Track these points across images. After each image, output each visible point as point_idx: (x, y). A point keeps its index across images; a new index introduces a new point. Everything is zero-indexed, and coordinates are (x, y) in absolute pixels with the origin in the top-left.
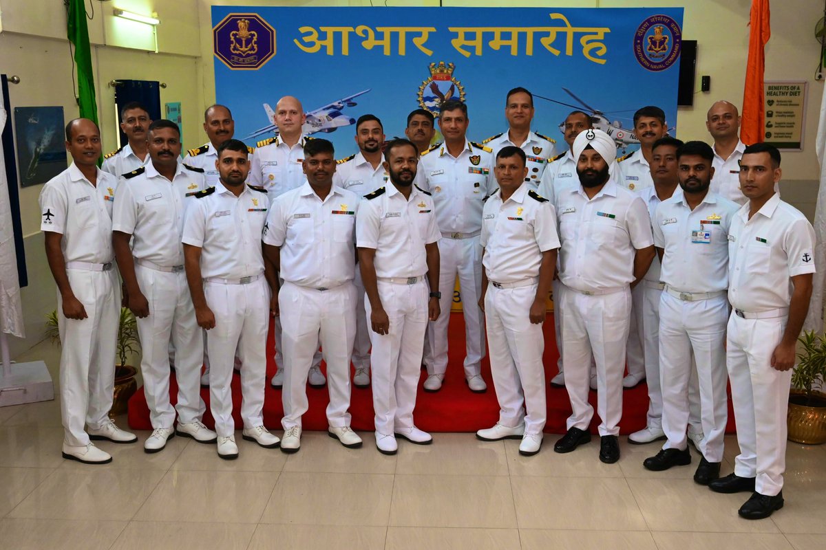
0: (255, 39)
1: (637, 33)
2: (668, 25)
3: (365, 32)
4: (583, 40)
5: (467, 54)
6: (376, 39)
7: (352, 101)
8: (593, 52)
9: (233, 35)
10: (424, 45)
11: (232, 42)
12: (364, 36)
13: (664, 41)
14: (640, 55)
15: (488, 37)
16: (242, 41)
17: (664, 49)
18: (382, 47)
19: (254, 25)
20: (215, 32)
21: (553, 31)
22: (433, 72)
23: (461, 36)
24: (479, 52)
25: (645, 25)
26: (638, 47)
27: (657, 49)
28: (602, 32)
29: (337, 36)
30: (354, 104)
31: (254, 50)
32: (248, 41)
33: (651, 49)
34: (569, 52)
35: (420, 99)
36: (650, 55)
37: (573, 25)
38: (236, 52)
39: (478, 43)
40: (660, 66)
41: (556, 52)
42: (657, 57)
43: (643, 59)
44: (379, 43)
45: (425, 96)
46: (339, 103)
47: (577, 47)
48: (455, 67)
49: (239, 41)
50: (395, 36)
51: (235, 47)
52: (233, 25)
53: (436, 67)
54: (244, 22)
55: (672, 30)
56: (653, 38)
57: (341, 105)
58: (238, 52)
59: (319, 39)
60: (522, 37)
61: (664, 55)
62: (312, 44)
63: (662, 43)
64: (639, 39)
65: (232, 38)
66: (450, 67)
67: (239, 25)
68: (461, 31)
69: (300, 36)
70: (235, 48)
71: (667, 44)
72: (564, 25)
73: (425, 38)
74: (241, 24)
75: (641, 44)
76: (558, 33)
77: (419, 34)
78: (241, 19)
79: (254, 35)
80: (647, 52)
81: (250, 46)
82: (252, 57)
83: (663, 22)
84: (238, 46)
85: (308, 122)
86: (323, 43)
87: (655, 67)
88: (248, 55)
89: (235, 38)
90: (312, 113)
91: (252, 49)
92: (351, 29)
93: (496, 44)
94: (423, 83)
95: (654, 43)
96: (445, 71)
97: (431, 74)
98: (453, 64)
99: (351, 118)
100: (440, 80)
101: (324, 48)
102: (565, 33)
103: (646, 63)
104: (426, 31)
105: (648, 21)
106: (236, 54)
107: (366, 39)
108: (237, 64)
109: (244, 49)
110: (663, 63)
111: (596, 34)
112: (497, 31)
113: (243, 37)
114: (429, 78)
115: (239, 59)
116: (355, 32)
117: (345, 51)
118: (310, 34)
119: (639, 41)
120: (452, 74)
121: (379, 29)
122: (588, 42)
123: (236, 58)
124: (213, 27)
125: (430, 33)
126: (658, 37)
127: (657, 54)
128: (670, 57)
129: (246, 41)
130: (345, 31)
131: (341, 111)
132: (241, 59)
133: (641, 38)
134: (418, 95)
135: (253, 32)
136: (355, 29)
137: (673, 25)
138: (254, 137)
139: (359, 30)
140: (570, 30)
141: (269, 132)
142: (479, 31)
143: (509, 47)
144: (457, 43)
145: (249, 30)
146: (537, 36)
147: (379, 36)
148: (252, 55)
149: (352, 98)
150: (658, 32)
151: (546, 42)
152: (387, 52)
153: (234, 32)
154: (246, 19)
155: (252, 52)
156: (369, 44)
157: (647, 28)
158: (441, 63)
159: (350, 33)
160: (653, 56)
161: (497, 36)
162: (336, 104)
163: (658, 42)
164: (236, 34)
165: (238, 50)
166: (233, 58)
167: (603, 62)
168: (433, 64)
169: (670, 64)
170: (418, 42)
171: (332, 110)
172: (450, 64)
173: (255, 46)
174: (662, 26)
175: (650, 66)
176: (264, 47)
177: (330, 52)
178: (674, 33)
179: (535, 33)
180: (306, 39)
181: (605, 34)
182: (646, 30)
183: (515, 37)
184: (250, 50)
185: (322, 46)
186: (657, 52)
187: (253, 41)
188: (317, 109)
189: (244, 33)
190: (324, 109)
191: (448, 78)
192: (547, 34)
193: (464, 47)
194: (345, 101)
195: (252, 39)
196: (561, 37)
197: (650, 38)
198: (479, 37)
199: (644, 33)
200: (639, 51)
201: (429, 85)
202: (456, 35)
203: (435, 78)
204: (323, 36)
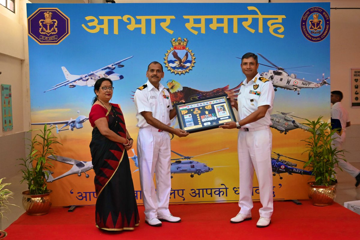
0: (56, 24)
1: (303, 18)
2: (322, 13)
3: (129, 19)
4: (269, 23)
5: (196, 33)
6: (136, 23)
7: (121, 64)
8: (275, 31)
9: (41, 22)
10: (168, 27)
11: (41, 27)
12: (129, 22)
13: (320, 23)
14: (305, 32)
15: (209, 22)
16: (47, 25)
17: (320, 28)
18: (140, 29)
19: (55, 15)
20: (29, 20)
21: (250, 17)
22: (174, 45)
23: (192, 21)
24: (203, 31)
25: (307, 13)
26: (304, 27)
27: (316, 28)
28: (280, 18)
29: (111, 22)
30: (123, 66)
31: (55, 32)
32: (51, 26)
33: (311, 28)
34: (261, 30)
35: (166, 62)
36: (311, 32)
37: (262, 14)
38: (43, 33)
39: (202, 25)
40: (318, 39)
41: (253, 31)
42: (315, 33)
43: (307, 35)
44: (138, 26)
45: (169, 60)
46: (113, 65)
47: (266, 27)
48: (188, 41)
49: (45, 26)
50: (148, 22)
51: (42, 29)
52: (41, 15)
53: (176, 41)
54: (49, 13)
55: (324, 16)
56: (312, 21)
57: (114, 67)
58: (44, 33)
59: (99, 24)
60: (231, 21)
61: (320, 32)
62: (94, 27)
63: (318, 24)
64: (304, 22)
65: (41, 24)
66: (185, 41)
67: (45, 16)
68: (191, 18)
69: (86, 23)
70: (42, 31)
71: (321, 25)
72: (257, 14)
73: (168, 22)
74: (46, 15)
75: (305, 25)
76: (253, 19)
77: (164, 20)
78: (46, 12)
79: (55, 22)
80: (309, 30)
81: (52, 29)
82: (54, 36)
83: (318, 12)
84: (44, 29)
85: (91, 78)
86: (102, 26)
87: (315, 39)
88: (51, 35)
89: (43, 24)
90: (94, 72)
91: (54, 31)
92: (120, 18)
93: (214, 26)
94: (168, 52)
95: (313, 24)
96: (182, 44)
97: (173, 46)
98: (187, 39)
99: (120, 75)
100: (179, 49)
101: (102, 30)
102: (258, 19)
103: (309, 37)
104: (169, 18)
105: (309, 10)
106: (43, 35)
107: (130, 23)
108: (44, 41)
109: (48, 31)
110: (320, 37)
111: (277, 19)
112: (215, 18)
113: (48, 23)
114: (171, 48)
115: (45, 38)
116: (122, 19)
117: (116, 32)
118: (92, 21)
119: (304, 23)
120: (186, 45)
121: (138, 17)
122: (272, 24)
123: (43, 37)
124: (28, 17)
125: (171, 20)
126: (316, 21)
127: (315, 31)
128: (323, 33)
129: (50, 25)
130: (116, 19)
131: (114, 71)
132: (46, 38)
133: (305, 21)
134: (165, 59)
135: (54, 20)
136: (122, 17)
137: (324, 13)
138: (55, 89)
139: (125, 18)
140: (261, 17)
141: (65, 85)
142: (203, 18)
143: (222, 28)
144: (189, 26)
145: (52, 19)
146: (240, 21)
147: (138, 22)
148: (54, 35)
149: (121, 62)
150: (315, 17)
151: (246, 24)
152: (143, 32)
153: (42, 20)
154: (50, 12)
155: (54, 33)
156: (132, 27)
157: (308, 15)
158: (179, 38)
159: (119, 20)
160: (313, 32)
161: (215, 21)
162: (110, 66)
163: (316, 23)
164: (43, 22)
165: (44, 32)
166: (41, 37)
167: (282, 36)
168: (174, 39)
169: (324, 37)
170: (164, 25)
171: (107, 70)
172: (185, 39)
173: (56, 29)
174: (318, 14)
175: (312, 39)
176: (62, 30)
177: (106, 32)
178: (325, 18)
179: (238, 19)
180: (90, 24)
181: (283, 19)
182: (308, 16)
183: (226, 21)
184: (53, 32)
185: (100, 28)
186: (316, 30)
187: (55, 26)
188: (98, 69)
189: (48, 20)
190: (102, 70)
191: (184, 48)
192: (246, 20)
193: (193, 28)
194: (116, 64)
195: (54, 24)
196: (255, 21)
197: (311, 21)
198: (203, 21)
199: (307, 18)
200: (304, 30)
201: (171, 52)
202: (188, 21)
203: (175, 48)
204: (101, 22)
